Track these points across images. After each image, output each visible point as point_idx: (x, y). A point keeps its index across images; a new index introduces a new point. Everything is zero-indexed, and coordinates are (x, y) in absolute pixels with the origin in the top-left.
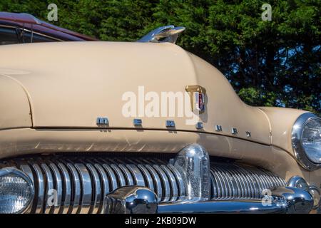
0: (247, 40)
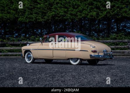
0: (79, 19)
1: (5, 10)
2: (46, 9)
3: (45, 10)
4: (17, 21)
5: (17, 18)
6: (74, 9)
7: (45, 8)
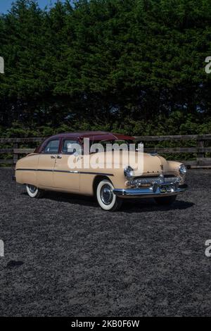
1: (28, 71)
2: (107, 64)
3: (105, 67)
4: (52, 92)
5: (52, 87)
6: (164, 61)
7: (105, 61)
